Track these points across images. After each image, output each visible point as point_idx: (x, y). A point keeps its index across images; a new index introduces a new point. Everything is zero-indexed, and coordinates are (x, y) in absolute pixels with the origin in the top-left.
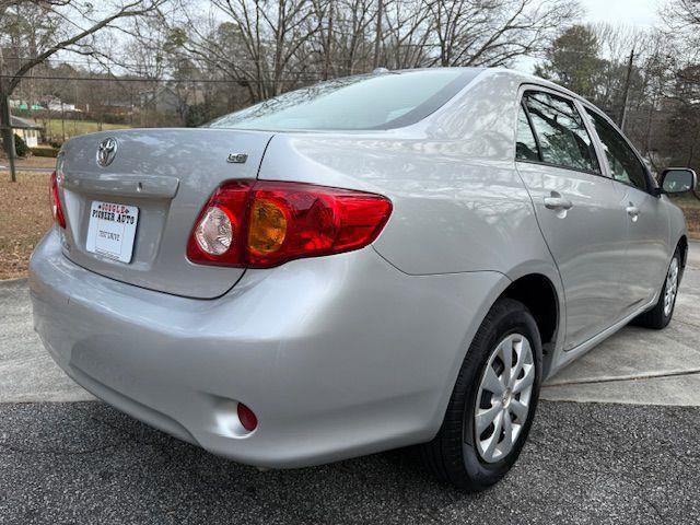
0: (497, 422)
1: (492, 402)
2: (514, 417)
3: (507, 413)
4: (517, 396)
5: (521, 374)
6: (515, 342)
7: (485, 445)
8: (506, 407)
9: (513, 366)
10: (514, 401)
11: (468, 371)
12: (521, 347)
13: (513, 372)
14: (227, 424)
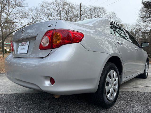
0: (111, 90)
1: (109, 85)
2: (115, 90)
3: (113, 89)
4: (115, 85)
5: (115, 80)
6: (113, 72)
7: (108, 96)
8: (113, 87)
9: (113, 78)
10: (114, 86)
11: (103, 76)
12: (115, 74)
13: (113, 79)
14: (47, 83)
